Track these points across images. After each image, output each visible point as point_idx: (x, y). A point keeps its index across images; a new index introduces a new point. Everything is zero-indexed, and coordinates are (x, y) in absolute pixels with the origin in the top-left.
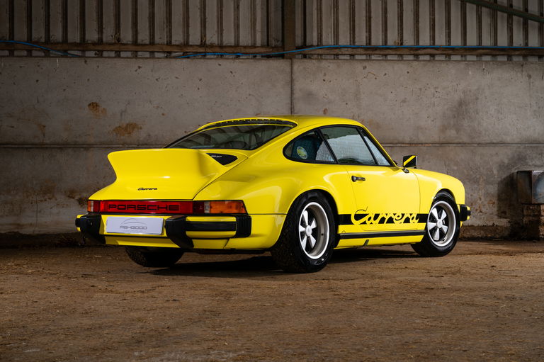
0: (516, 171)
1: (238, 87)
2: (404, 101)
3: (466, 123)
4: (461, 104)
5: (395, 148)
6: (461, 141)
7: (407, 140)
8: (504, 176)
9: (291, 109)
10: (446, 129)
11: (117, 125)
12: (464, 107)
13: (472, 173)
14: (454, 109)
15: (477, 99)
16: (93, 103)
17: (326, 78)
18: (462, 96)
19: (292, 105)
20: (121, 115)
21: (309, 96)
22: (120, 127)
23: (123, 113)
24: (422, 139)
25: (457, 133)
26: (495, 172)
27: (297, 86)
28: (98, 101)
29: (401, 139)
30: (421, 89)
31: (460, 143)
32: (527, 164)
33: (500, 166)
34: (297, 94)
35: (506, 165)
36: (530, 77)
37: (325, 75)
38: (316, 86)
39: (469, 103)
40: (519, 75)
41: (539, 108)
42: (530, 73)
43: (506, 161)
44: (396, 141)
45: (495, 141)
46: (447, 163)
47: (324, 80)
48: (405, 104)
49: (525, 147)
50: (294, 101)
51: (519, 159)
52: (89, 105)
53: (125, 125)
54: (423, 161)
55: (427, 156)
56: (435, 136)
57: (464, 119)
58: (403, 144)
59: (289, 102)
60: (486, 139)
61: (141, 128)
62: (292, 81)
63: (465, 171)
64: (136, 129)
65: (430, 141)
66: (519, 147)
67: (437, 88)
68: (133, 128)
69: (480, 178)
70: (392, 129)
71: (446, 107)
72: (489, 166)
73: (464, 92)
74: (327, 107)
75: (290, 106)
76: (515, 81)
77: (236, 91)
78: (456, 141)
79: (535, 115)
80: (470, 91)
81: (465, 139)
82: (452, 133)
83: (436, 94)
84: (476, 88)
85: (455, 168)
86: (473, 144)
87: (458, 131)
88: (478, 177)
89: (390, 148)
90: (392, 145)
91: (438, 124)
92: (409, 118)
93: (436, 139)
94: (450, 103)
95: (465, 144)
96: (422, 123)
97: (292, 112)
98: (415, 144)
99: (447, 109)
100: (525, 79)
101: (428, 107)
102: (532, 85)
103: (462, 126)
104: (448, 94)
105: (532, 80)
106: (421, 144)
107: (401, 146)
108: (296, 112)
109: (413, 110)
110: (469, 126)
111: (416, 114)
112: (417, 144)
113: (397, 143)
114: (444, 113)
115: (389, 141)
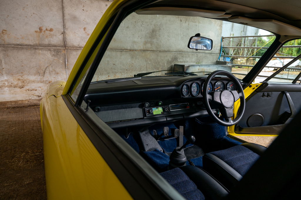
0: (174, 64)
1: (24, 7)
2: (128, 27)
3: (155, 41)
4: (153, 31)
5: (123, 52)
6: (152, 49)
7: (129, 48)
8: (169, 66)
9: (64, 25)
10: (146, 43)
12: (154, 33)
13: (156, 65)
14: (150, 34)
15: (160, 29)
17: (85, 8)
18: (154, 27)
19: (64, 23)
21: (74, 19)
24: (136, 47)
25: (151, 46)
26: (166, 64)
27: (67, 11)
29: (126, 48)
30: (135, 22)
31: (152, 51)
32: (178, 61)
33: (168, 62)
34: (67, 17)
35: (170, 61)
36: (181, 21)
37: (84, 7)
38: (78, 13)
39: (157, 31)
41: (184, 36)
42: (182, 19)
43: (170, 60)
44: (123, 49)
45: (166, 50)
46: (146, 60)
47: (83, 10)
48: (128, 29)
49: (177, 53)
50: (65, 21)
51: (175, 59)
54: (136, 59)
55: (138, 57)
56: (141, 46)
57: (154, 39)
58: (127, 50)
59: (62, 21)
60: (162, 49)
62: (63, 8)
63: (154, 64)
65: (139, 49)
66: (175, 53)
67: (143, 22)
69: (159, 68)
70: (122, 42)
71: (147, 32)
72: (163, 62)
73: (154, 25)
74: (86, 26)
75: (62, 23)
76: (176, 22)
77: (23, 10)
78: (151, 49)
79: (182, 39)
80: (157, 25)
81: (154, 49)
82: (149, 45)
83: (143, 25)
84: (159, 24)
85: (150, 62)
86: (158, 51)
87: (151, 44)
88: (159, 67)
89: (120, 52)
90: (121, 50)
91: (143, 40)
92: (130, 37)
93: (142, 48)
94: (148, 30)
95: (154, 51)
96: (136, 40)
97: (64, 28)
98: (132, 50)
99: (147, 33)
100: (179, 22)
101: (139, 31)
102: (182, 25)
103: (153, 42)
104: (148, 26)
105: (182, 23)
106: (135, 50)
107: (126, 51)
108: (66, 27)
109: (132, 33)
110: (156, 42)
111: (133, 34)
112: (133, 50)
113: (124, 50)
114: (146, 35)
115: (120, 48)
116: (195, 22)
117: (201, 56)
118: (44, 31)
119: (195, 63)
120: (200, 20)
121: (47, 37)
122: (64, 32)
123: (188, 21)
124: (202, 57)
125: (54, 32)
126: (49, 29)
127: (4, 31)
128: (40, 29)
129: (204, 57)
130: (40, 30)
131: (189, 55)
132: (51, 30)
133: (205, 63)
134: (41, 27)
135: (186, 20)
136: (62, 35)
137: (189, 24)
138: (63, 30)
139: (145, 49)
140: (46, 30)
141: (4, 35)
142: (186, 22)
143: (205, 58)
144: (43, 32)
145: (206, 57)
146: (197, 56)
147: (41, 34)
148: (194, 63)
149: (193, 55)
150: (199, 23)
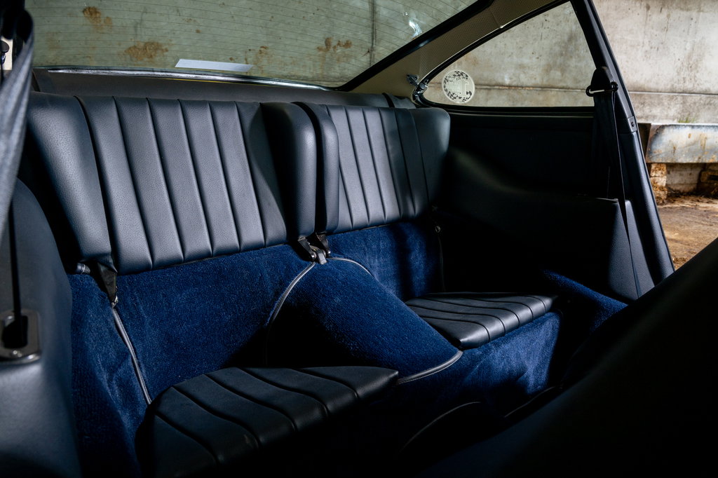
3: (573, 63)
4: (571, 38)
5: (492, 91)
6: (564, 85)
7: (507, 82)
10: (551, 69)
11: (131, 44)
12: (573, 43)
14: (563, 45)
16: (89, 8)
18: (574, 28)
20: (135, 28)
22: (135, 47)
23: (139, 26)
24: (524, 79)
25: (562, 75)
28: (96, 6)
29: (500, 81)
31: (563, 88)
36: (648, 8)
39: (580, 38)
40: (638, 5)
41: (651, 48)
42: (650, 3)
44: (494, 83)
52: (84, 11)
53: (142, 45)
56: (537, 77)
57: (571, 57)
58: (502, 86)
61: (167, 50)
64: (159, 51)
65: (530, 84)
67: (548, 15)
68: (156, 49)
70: (492, 66)
71: (554, 41)
75: (370, 29)
76: (633, 12)
78: (561, 84)
79: (646, 56)
81: (570, 84)
82: (556, 74)
83: (545, 23)
86: (578, 89)
87: (563, 71)
89: (487, 91)
90: (488, 87)
91: (543, 62)
92: (512, 53)
93: (538, 81)
94: (559, 37)
95: (568, 89)
96: (526, 61)
97: (373, 39)
98: (515, 87)
99: (555, 44)
100: (644, 10)
101: (535, 39)
102: (648, 18)
103: (569, 66)
104: (558, 25)
105: (650, 12)
106: (522, 87)
107: (499, 89)
108: (378, 37)
109: (517, 43)
110: (576, 67)
111: (521, 48)
112: (518, 87)
113: (494, 86)
114: (551, 49)
115: (486, 83)
116: (688, 10)
117: (695, 103)
118: (335, 47)
119: (676, 120)
120: (702, 5)
121: (338, 60)
122: (372, 47)
123: (668, 8)
124: (697, 105)
125: (352, 48)
126: (343, 41)
127: (262, 49)
128: (328, 43)
129: (705, 104)
130: (326, 45)
131: (662, 99)
132: (348, 45)
133: (705, 122)
134: (328, 39)
135: (664, 5)
136: (368, 55)
137: (668, 16)
138: (370, 45)
139: (545, 83)
140: (339, 44)
141: (262, 56)
142: (663, 9)
143: (707, 107)
144: (332, 49)
145: (709, 104)
146: (684, 103)
147: (328, 55)
148: (674, 120)
149: (672, 98)
150: (700, 11)
